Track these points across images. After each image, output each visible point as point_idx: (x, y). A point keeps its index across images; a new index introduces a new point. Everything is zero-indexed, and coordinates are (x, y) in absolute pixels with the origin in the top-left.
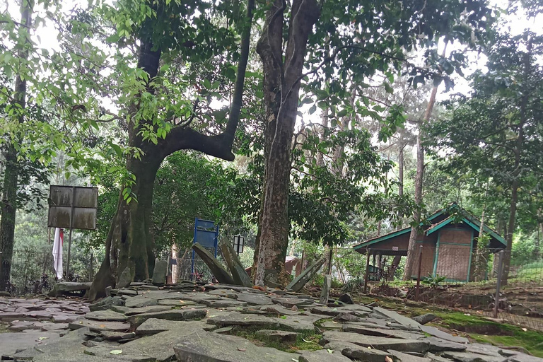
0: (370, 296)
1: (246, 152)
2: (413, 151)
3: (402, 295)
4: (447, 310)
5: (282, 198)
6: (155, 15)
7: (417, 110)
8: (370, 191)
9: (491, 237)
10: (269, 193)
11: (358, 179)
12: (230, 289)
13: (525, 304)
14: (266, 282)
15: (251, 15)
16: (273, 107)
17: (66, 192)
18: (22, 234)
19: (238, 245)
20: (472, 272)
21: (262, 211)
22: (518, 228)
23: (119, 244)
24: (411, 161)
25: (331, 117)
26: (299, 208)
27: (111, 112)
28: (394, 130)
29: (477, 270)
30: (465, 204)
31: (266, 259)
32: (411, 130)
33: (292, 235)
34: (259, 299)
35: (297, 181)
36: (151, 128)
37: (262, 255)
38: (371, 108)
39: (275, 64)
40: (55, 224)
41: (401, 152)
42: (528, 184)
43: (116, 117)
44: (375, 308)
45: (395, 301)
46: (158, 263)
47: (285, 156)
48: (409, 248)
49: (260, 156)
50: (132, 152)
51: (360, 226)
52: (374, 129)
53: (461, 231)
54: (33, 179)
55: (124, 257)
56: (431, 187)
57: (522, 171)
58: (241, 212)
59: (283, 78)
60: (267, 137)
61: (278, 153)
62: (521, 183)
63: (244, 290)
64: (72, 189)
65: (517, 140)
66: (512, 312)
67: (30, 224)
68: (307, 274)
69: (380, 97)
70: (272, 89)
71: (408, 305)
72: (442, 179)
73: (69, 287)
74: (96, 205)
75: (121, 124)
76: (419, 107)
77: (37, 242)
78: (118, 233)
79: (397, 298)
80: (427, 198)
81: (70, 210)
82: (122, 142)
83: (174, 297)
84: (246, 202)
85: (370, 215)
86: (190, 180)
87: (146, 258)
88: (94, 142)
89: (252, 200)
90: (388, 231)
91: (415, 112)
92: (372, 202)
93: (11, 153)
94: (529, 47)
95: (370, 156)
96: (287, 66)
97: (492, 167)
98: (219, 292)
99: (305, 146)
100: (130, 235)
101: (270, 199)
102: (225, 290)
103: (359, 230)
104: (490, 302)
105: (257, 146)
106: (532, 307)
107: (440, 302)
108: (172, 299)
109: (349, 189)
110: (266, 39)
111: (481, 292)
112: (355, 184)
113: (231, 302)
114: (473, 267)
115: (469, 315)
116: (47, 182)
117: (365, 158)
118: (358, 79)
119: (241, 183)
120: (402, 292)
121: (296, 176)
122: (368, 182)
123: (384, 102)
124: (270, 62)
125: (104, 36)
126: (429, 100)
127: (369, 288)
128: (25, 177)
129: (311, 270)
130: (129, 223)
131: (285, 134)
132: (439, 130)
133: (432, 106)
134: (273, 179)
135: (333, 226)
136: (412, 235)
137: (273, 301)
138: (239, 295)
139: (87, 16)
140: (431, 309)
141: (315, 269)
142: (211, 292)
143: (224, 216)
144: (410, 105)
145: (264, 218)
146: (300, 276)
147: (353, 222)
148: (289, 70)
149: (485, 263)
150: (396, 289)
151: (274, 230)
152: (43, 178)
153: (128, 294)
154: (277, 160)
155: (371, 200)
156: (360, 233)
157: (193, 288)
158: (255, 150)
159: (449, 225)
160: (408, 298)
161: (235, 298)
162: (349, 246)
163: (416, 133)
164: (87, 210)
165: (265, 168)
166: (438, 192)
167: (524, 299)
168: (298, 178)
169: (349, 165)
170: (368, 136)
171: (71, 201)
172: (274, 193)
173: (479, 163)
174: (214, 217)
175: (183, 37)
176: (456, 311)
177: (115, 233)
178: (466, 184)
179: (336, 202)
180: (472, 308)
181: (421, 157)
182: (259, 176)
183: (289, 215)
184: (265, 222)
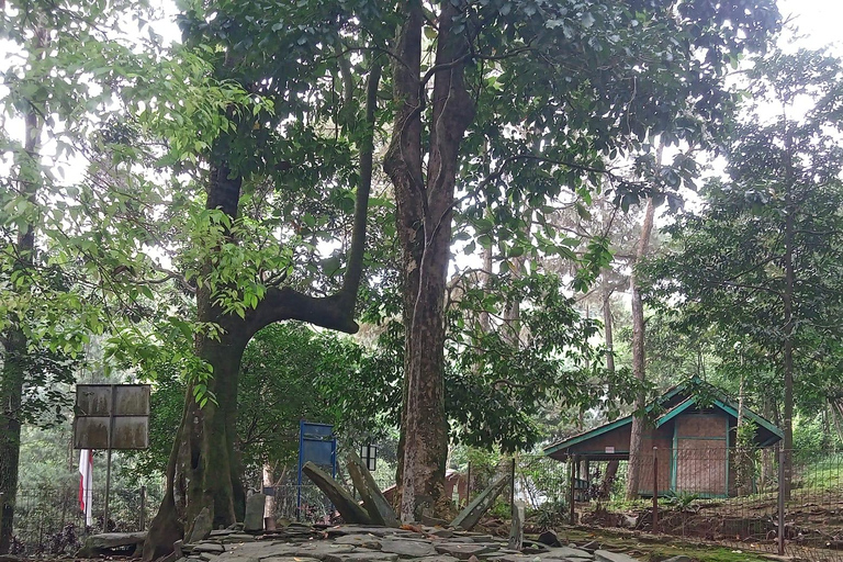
0: (580, 528)
1: (374, 317)
2: (624, 299)
3: (629, 523)
4: (705, 546)
5: (435, 384)
6: (235, 129)
7: (625, 238)
8: (568, 366)
9: (758, 425)
10: (414, 379)
11: (547, 349)
12: (367, 533)
13: (824, 530)
14: (418, 518)
15: (371, 119)
16: (414, 250)
17: (102, 394)
18: (29, 460)
19: (368, 458)
20: (731, 481)
21: (405, 406)
22: (795, 407)
23: (188, 470)
24: (621, 315)
25: (498, 258)
26: (460, 397)
27: (164, 267)
28: (596, 272)
29: (741, 479)
30: (710, 376)
31: (416, 480)
32: (618, 269)
33: (452, 439)
34: (416, 547)
35: (454, 357)
36: (235, 294)
37: (408, 473)
38: (558, 241)
39: (413, 187)
40: (84, 444)
41: (606, 302)
42: (807, 343)
43: (171, 275)
44: (597, 552)
45: (620, 534)
46: (252, 499)
47: (435, 322)
48: (632, 447)
49: (395, 323)
50: (207, 329)
51: (552, 416)
52: (563, 271)
53: (709, 419)
54: (50, 376)
55: (196, 491)
56: (656, 352)
57: (797, 326)
58: (372, 410)
59: (426, 207)
60: (406, 294)
61: (424, 317)
62: (795, 342)
63: (389, 533)
64: (111, 389)
65: (784, 280)
66: (805, 543)
67: (41, 444)
68: (482, 501)
69: (570, 222)
70: (409, 224)
71: (642, 540)
72: (673, 341)
73: (110, 541)
74: (148, 411)
75: (179, 285)
76: (628, 234)
77: (52, 471)
78: (186, 454)
79: (624, 530)
80: (651, 369)
81: (107, 421)
82: (182, 312)
83: (282, 553)
84: (378, 394)
85: (570, 402)
86: (289, 363)
87: (229, 490)
88: (140, 314)
89: (387, 389)
90: (595, 424)
91: (623, 242)
92: (572, 383)
93: (16, 340)
94: (789, 143)
95: (564, 313)
96: (431, 189)
97: (750, 321)
98: (351, 539)
99: (463, 305)
100: (204, 455)
101: (417, 387)
102: (360, 536)
103: (549, 422)
104: (768, 529)
105: (391, 309)
106: (835, 534)
107: (691, 532)
108: (280, 555)
109: (537, 365)
110: (398, 151)
111: (752, 514)
112: (544, 356)
113: (372, 555)
114: (732, 472)
115: (739, 552)
116: (72, 381)
117: (557, 317)
118: (536, 201)
119: (370, 365)
120: (629, 519)
121: (452, 350)
122: (564, 354)
123: (574, 229)
124: (405, 185)
125: (150, 156)
126: (642, 224)
127: (577, 515)
128: (38, 375)
129: (489, 494)
130: (201, 439)
131: (433, 289)
132: (664, 270)
133: (648, 233)
134: (419, 358)
135: (514, 422)
136: (635, 428)
137: (437, 550)
138: (382, 541)
139: (125, 130)
140: (678, 545)
141: (494, 492)
142: (338, 539)
143: (347, 417)
144: (615, 232)
145: (409, 417)
146: (472, 505)
147: (540, 411)
148: (434, 194)
149: (752, 465)
150: (620, 515)
151: (426, 435)
152: (65, 375)
153: (209, 551)
154: (423, 328)
155: (570, 381)
156: (552, 427)
157: (309, 534)
158: (389, 315)
159: (690, 410)
160: (641, 528)
161: (378, 548)
162: (538, 449)
163: (628, 272)
164: (134, 420)
165: (406, 341)
166: (668, 358)
167: (821, 522)
168: (456, 352)
169: (533, 329)
170: (557, 283)
171: (109, 408)
172: (421, 378)
173: (729, 317)
174: (329, 418)
175: (274, 156)
176: (718, 547)
177: (182, 454)
178: (708, 345)
179: (517, 386)
180: (741, 540)
181: (638, 308)
182: (396, 353)
183: (447, 409)
184: (411, 422)
